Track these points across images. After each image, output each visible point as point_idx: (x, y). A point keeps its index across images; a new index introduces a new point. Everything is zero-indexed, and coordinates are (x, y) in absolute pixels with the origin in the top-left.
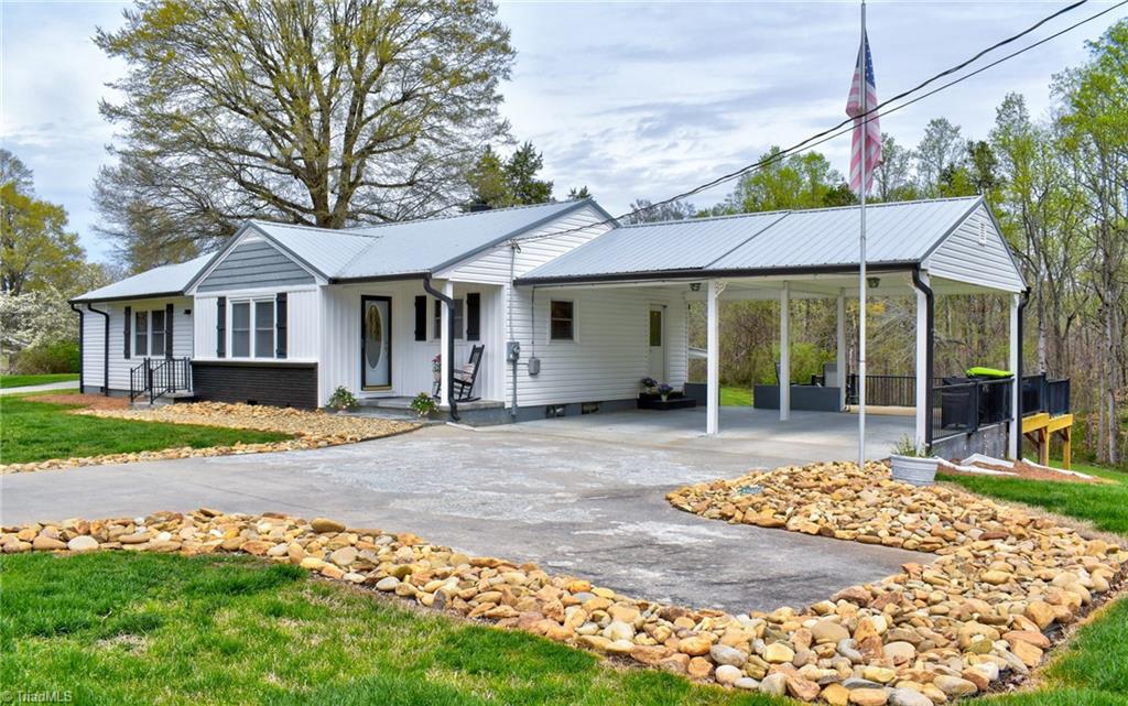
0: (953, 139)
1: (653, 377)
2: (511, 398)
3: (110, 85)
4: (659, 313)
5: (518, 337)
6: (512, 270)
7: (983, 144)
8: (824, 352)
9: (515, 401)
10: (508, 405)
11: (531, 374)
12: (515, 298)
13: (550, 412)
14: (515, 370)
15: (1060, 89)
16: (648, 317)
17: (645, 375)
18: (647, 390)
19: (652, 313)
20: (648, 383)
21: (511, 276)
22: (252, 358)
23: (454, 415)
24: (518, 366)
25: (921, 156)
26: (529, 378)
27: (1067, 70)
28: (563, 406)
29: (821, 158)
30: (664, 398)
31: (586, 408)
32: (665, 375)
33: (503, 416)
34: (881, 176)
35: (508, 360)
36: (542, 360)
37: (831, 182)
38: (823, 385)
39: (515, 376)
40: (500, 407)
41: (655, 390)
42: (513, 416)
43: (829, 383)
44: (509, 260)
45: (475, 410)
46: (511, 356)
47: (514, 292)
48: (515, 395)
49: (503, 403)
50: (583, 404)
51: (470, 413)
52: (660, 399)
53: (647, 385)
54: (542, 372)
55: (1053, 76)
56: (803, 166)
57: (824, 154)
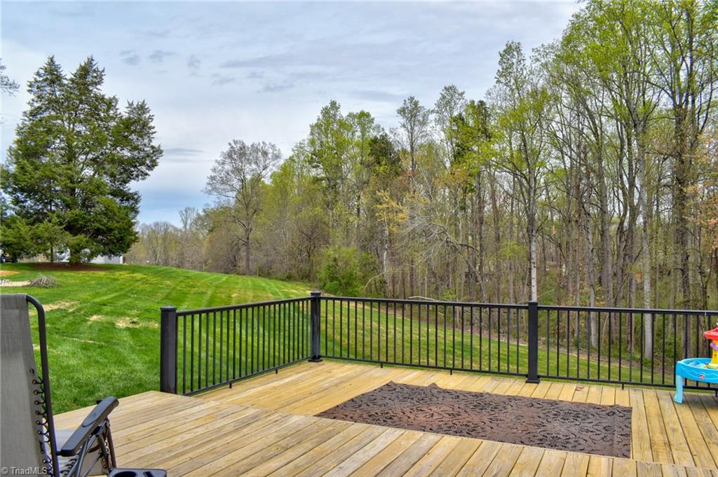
0: (460, 99)
7: (482, 103)
15: (537, 60)
25: (438, 112)
27: (543, 45)
29: (368, 115)
34: (409, 127)
37: (375, 134)
55: (533, 50)
56: (356, 120)
57: (370, 113)
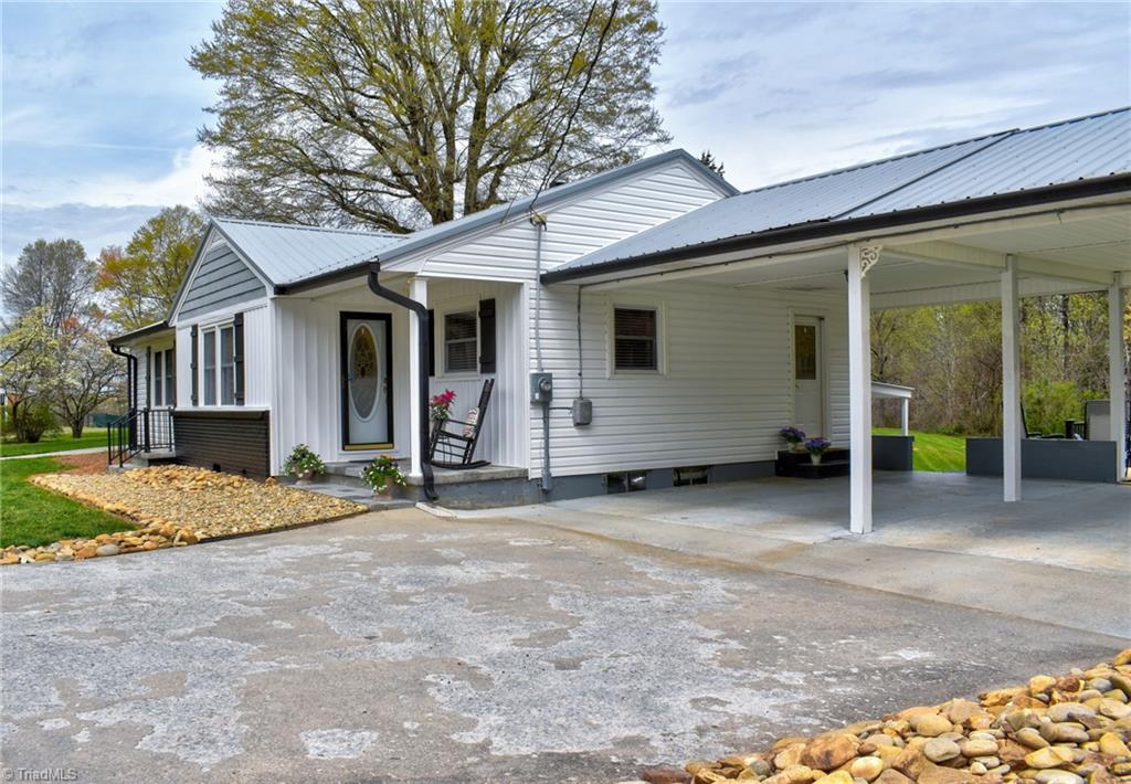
1: (800, 427)
2: (540, 463)
3: (208, 110)
4: (812, 330)
5: (548, 366)
6: (538, 259)
8: (1088, 392)
9: (547, 466)
10: (535, 474)
11: (577, 425)
12: (544, 304)
13: (616, 483)
14: (546, 418)
16: (792, 336)
17: (787, 424)
18: (790, 447)
19: (799, 329)
20: (791, 435)
21: (538, 269)
22: (219, 407)
23: (430, 491)
24: (553, 413)
26: (574, 431)
28: (643, 473)
30: (816, 460)
31: (684, 476)
32: (823, 423)
33: (526, 490)
35: (534, 403)
36: (595, 403)
38: (1085, 436)
39: (547, 428)
40: (521, 477)
41: (801, 446)
42: (546, 492)
43: (1096, 433)
44: (534, 244)
45: (473, 482)
46: (537, 396)
47: (543, 294)
48: (547, 457)
49: (526, 471)
50: (678, 470)
51: (463, 488)
52: (810, 460)
53: (789, 439)
54: (595, 421)
